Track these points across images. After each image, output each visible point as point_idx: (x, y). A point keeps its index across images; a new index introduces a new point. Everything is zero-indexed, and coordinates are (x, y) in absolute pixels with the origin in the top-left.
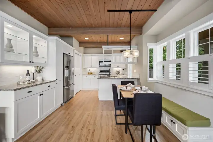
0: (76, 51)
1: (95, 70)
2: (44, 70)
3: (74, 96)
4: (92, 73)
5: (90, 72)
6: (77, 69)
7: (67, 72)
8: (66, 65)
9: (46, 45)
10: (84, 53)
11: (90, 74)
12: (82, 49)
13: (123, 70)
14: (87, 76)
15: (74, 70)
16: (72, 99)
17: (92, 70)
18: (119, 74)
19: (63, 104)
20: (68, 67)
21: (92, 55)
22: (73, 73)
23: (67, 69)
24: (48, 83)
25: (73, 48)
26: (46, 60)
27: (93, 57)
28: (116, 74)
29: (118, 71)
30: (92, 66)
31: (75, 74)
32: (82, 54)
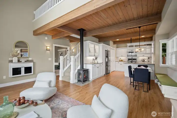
0: (111, 48)
1: (125, 58)
2: (97, 58)
3: (110, 73)
4: (122, 60)
5: (120, 60)
6: (112, 58)
7: (107, 59)
8: (106, 56)
9: (98, 47)
10: (117, 48)
11: (121, 61)
12: (115, 45)
13: (149, 58)
14: (119, 62)
15: (110, 58)
16: (109, 74)
17: (122, 58)
18: (144, 62)
19: (105, 75)
20: (107, 57)
21: (122, 49)
22: (110, 60)
23: (107, 58)
24: (100, 63)
25: (110, 46)
26: (98, 54)
27: (123, 50)
28: (142, 62)
29: (144, 59)
30: (122, 56)
31: (111, 61)
32: (115, 49)
